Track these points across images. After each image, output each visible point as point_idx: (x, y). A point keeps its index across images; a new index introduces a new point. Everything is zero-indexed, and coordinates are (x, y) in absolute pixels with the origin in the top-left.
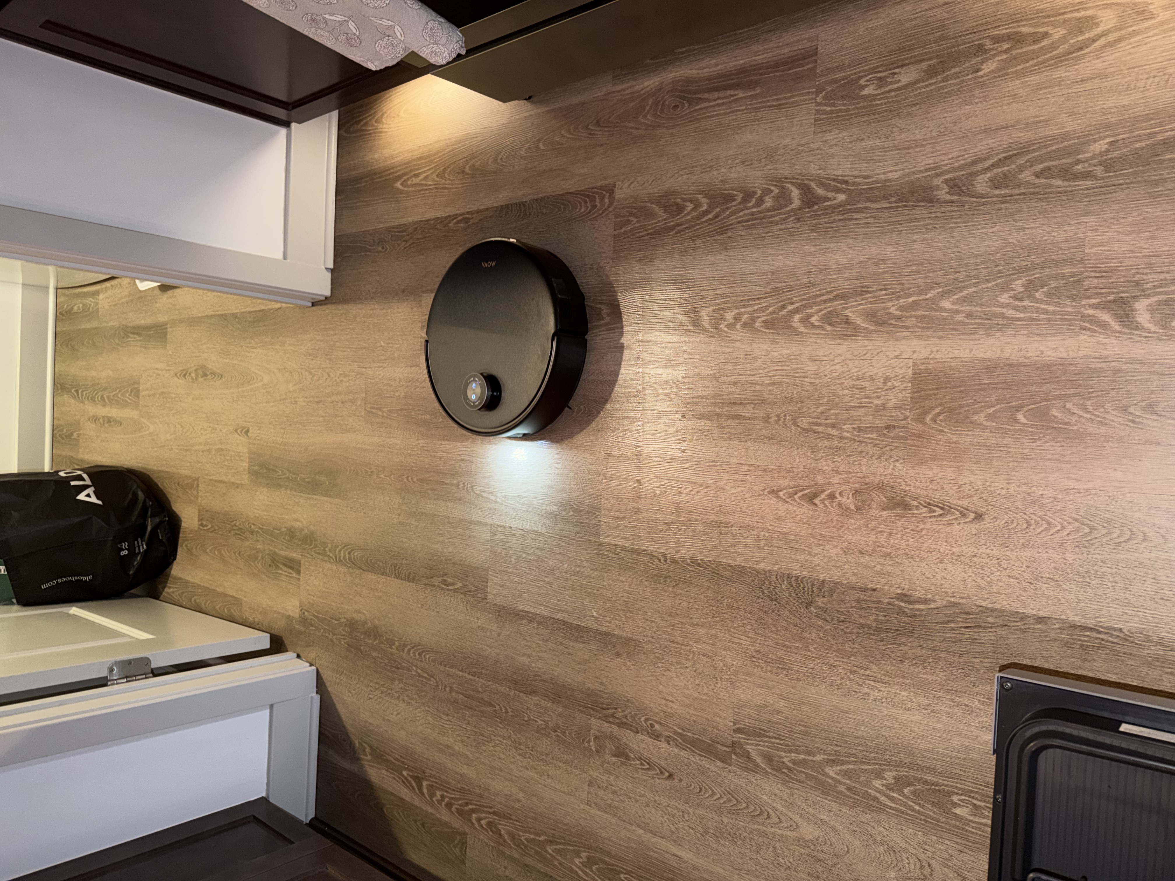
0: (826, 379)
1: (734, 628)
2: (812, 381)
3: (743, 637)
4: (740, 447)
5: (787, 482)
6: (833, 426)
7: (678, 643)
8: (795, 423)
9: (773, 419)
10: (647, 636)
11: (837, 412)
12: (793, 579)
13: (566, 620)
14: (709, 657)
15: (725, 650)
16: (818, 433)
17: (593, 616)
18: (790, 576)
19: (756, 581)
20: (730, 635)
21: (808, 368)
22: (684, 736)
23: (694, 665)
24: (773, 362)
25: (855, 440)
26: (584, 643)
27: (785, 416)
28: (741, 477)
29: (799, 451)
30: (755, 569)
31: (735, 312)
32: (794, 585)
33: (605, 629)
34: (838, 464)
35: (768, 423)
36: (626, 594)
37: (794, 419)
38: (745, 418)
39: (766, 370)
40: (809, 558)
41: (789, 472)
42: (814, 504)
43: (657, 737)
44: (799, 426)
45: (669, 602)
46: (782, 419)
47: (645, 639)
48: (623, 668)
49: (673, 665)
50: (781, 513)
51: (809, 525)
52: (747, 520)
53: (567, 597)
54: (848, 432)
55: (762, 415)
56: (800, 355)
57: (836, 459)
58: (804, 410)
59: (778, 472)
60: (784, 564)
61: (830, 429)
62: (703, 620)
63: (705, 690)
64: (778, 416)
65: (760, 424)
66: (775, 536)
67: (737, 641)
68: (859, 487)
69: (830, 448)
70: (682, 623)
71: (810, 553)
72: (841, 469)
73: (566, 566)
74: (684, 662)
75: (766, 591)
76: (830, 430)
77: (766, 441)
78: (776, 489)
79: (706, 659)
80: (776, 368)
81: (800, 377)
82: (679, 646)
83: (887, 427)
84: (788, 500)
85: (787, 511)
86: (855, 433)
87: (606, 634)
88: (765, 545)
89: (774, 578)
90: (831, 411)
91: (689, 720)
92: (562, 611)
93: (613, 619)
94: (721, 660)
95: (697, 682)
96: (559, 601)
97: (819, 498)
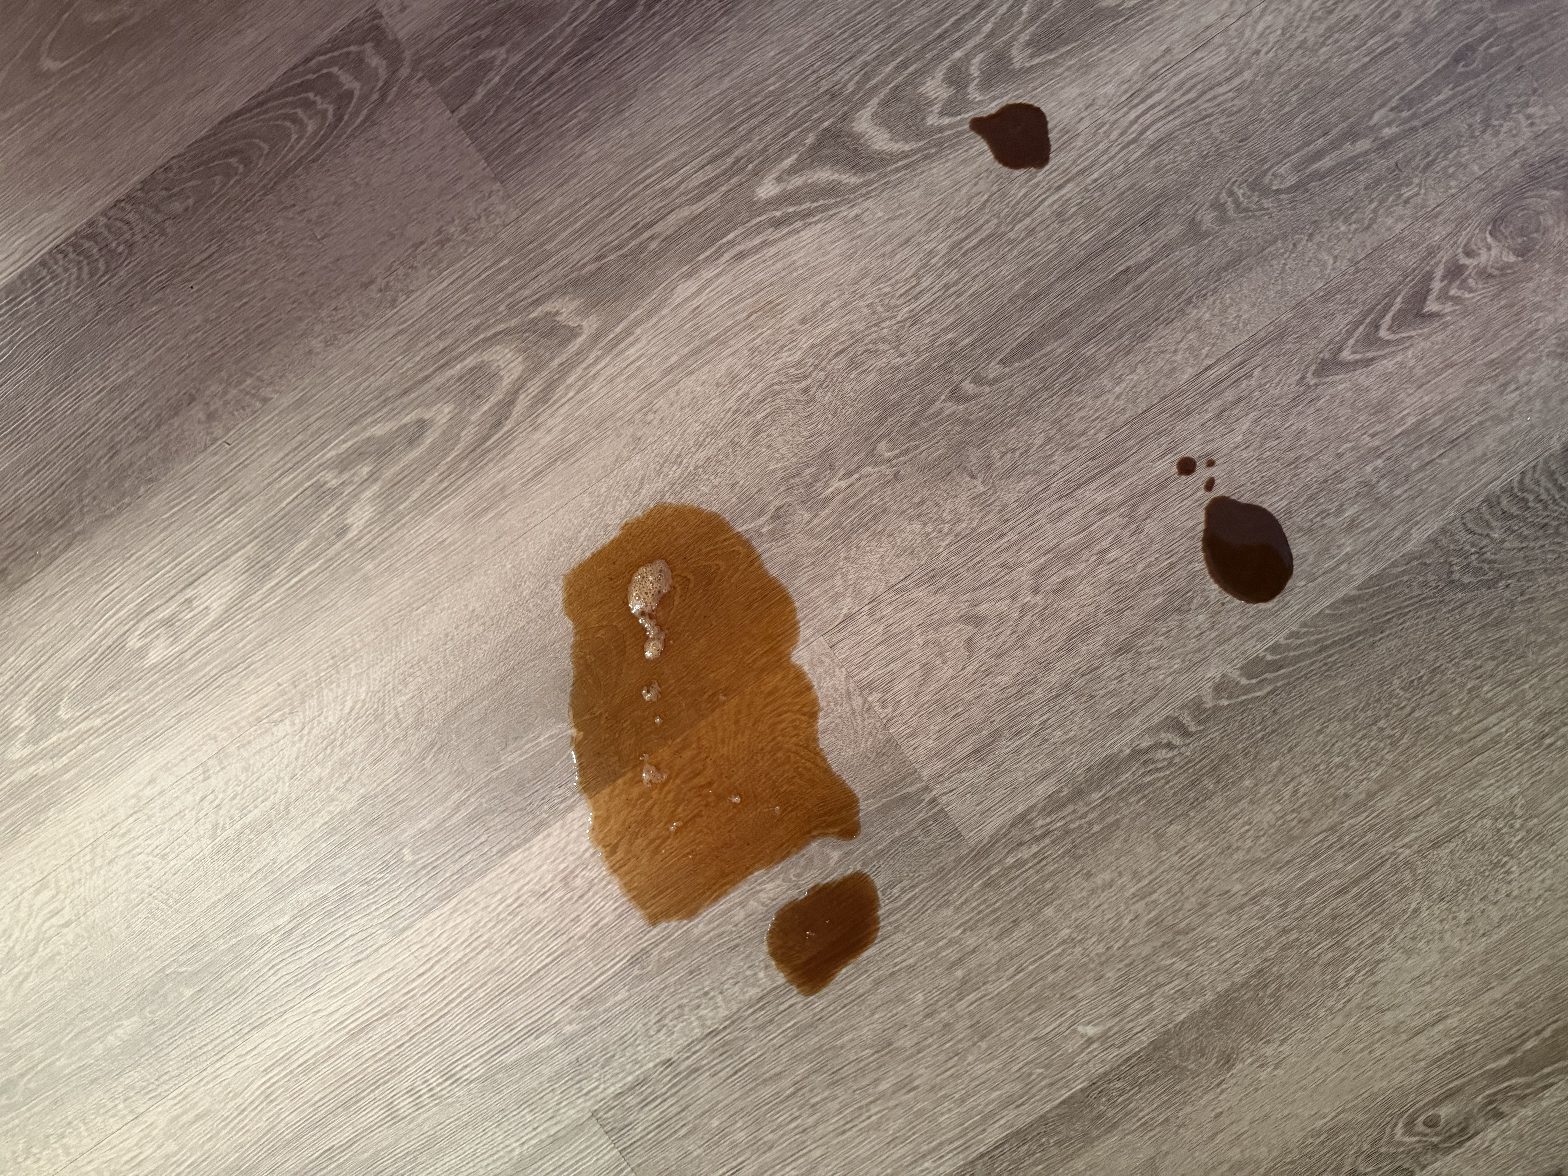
0: (1263, 59)
1: (1459, 719)
2: (1236, 82)
3: (1493, 719)
4: (1178, 335)
5: (1342, 322)
6: (1351, 135)
7: (1355, 883)
8: (1265, 192)
9: (1207, 219)
10: (1268, 943)
11: (1335, 104)
12: (1504, 502)
13: (1020, 1124)
14: (1449, 837)
15: (1473, 785)
16: (1330, 171)
17: (1090, 1041)
18: (1492, 502)
19: (1431, 577)
20: (1460, 743)
21: (1208, 63)
22: (1522, 1059)
23: (1427, 888)
24: (1119, 107)
25: (1414, 129)
26: (1114, 1126)
27: (1231, 193)
28: (1230, 396)
29: (1317, 238)
30: (1410, 558)
31: (940, 73)
32: (1514, 510)
33: (1145, 1039)
34: (1419, 200)
35: (1206, 234)
36: (1140, 906)
37: (1255, 186)
38: (1141, 268)
39: (1114, 135)
40: (1503, 430)
41: (1327, 297)
42: (1432, 315)
43: (1463, 1130)
44: (1278, 192)
45: (1265, 816)
46: (1230, 206)
47: (1270, 953)
48: (1263, 1075)
49: (1381, 939)
50: (1375, 395)
51: (1451, 366)
52: (1312, 472)
53: (979, 1069)
54: (1389, 124)
55: (1175, 230)
56: (1168, 51)
57: (1407, 192)
58: (1265, 150)
59: (1306, 316)
60: (1462, 488)
61: (1347, 146)
62: (1374, 775)
63: (1495, 914)
64: (1218, 206)
65: (1187, 255)
66: (1399, 449)
67: (1485, 738)
68: (1490, 211)
69: (1377, 182)
70: (1332, 829)
71: (1498, 420)
72: (1432, 203)
73: (920, 997)
74: (1401, 906)
75: (1466, 580)
76: (1350, 149)
77: (1228, 276)
78: (1327, 355)
79: (1444, 852)
80: (1133, 115)
81: (1203, 93)
82: (1364, 884)
83: (1457, 59)
84: (1370, 355)
85: (1386, 377)
86: (1405, 114)
87: (1156, 1046)
88: (1391, 488)
89: (1463, 536)
90: (1325, 110)
91: (1507, 1016)
92: (992, 1114)
93: (1151, 993)
94: (1481, 817)
95: (1463, 916)
96: (963, 1100)
97: (1432, 297)
